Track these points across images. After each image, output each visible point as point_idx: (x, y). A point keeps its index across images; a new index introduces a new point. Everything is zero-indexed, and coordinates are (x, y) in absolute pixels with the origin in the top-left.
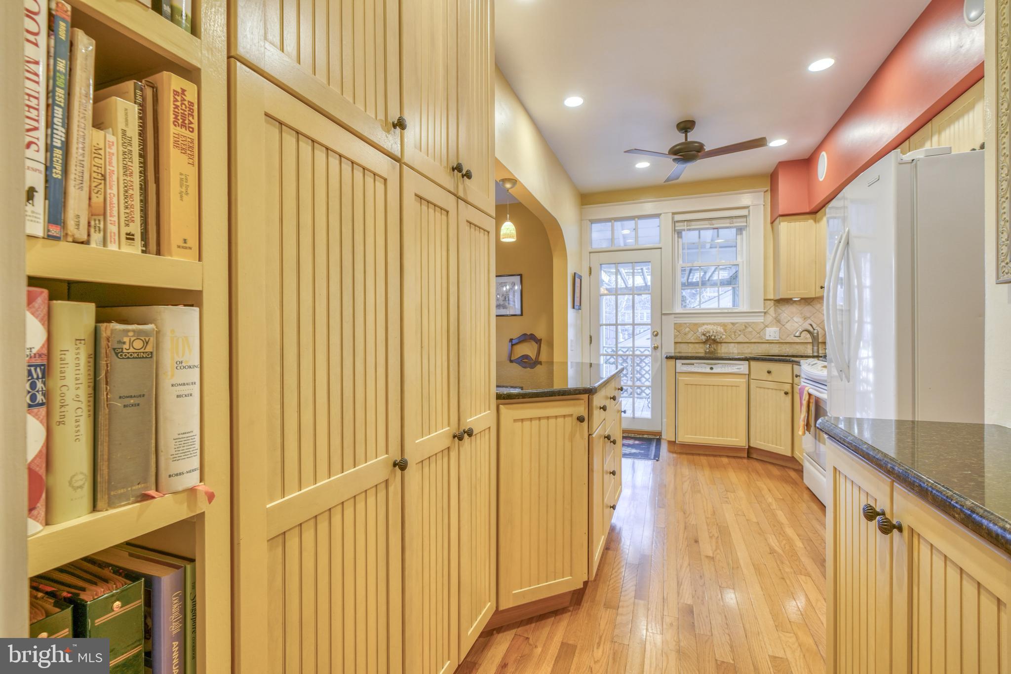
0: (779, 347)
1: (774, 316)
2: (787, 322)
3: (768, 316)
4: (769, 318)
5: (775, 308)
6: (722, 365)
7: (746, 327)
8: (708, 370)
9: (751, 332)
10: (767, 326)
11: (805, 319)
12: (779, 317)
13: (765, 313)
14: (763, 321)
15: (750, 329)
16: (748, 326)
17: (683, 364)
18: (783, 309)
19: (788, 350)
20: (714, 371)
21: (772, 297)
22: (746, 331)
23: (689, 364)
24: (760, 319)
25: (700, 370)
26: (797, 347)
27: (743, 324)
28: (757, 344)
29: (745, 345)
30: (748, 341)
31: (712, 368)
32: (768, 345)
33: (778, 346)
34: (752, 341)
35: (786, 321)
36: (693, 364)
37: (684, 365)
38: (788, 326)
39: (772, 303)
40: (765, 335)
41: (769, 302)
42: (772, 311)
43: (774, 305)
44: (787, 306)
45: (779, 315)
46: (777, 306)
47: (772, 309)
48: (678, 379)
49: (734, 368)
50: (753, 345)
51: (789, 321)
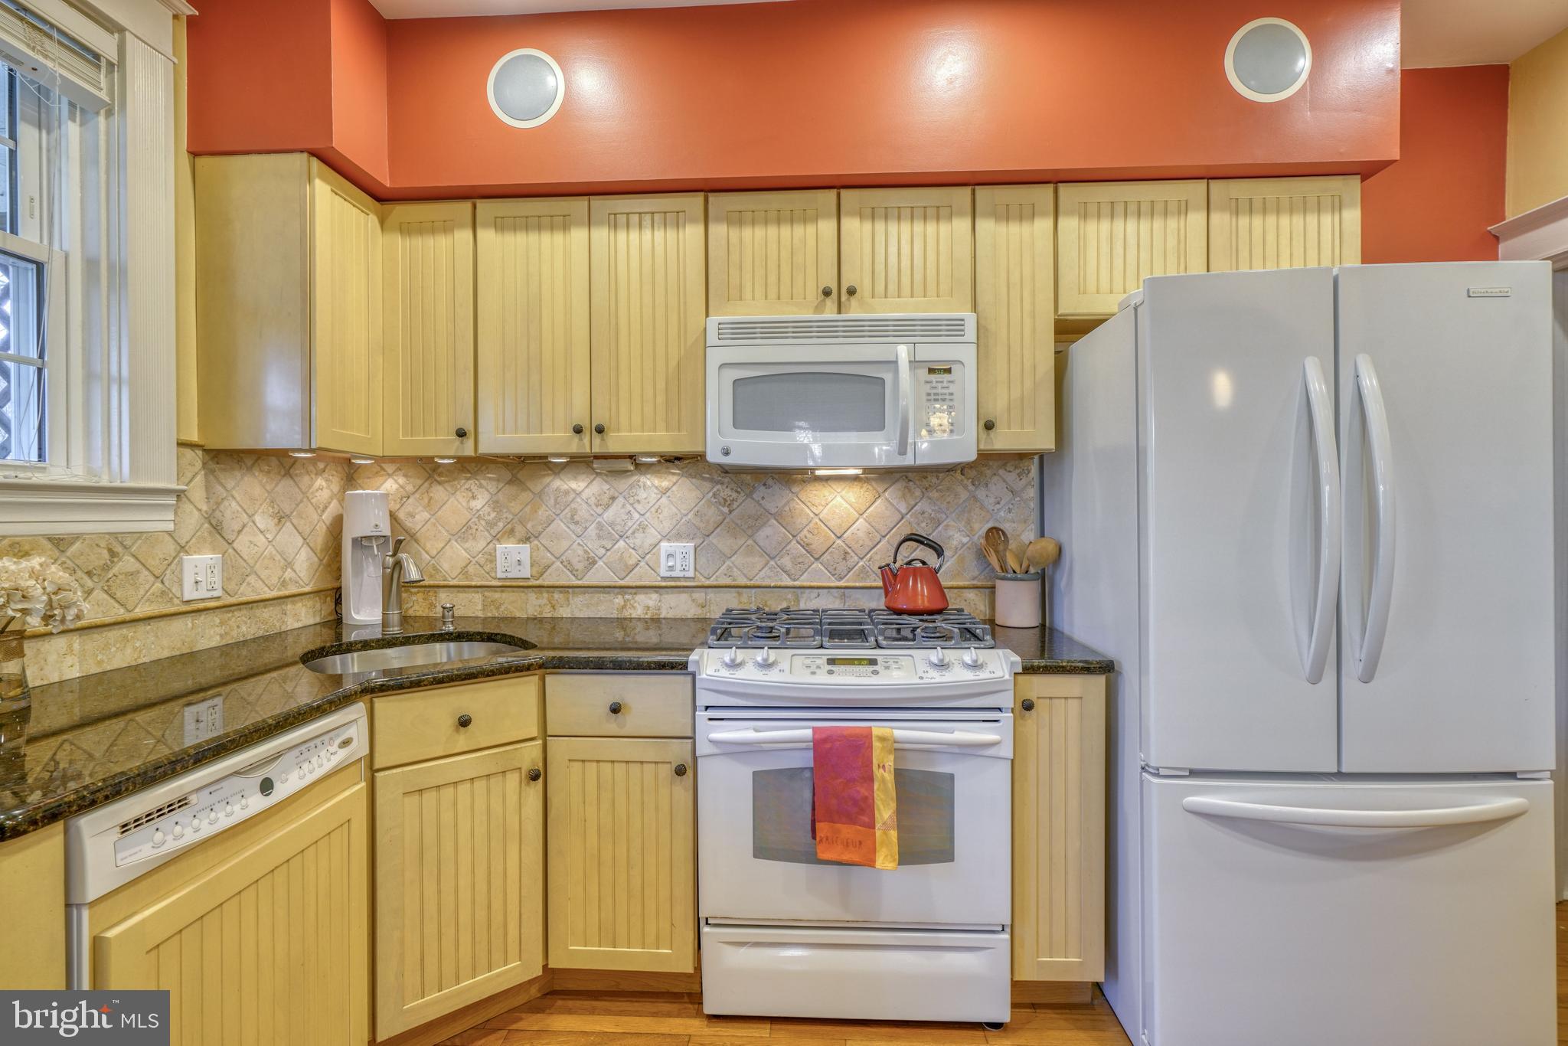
0: (222, 623)
1: (204, 508)
2: (239, 532)
3: (187, 507)
4: (192, 518)
5: (207, 481)
6: (296, 752)
7: (113, 554)
8: (257, 803)
9: (133, 574)
10: (183, 549)
11: (281, 518)
12: (218, 514)
13: (179, 495)
14: (171, 526)
15: (127, 563)
16: (119, 549)
17: (125, 827)
18: (230, 484)
19: (244, 628)
20: (281, 792)
21: (194, 437)
22: (115, 570)
23: (160, 812)
24: (159, 522)
25: (224, 819)
26: (266, 613)
27: (103, 544)
28: (154, 624)
29: (113, 634)
30: (121, 614)
31: (267, 786)
32: (188, 621)
33: (218, 621)
34: (140, 611)
35: (237, 527)
36: (182, 802)
37: (135, 834)
38: (242, 543)
39: (195, 458)
40: (181, 585)
41: (188, 452)
42: (197, 491)
43: (204, 464)
44: (238, 474)
45: (218, 504)
46: (212, 471)
47: (200, 479)
48: (97, 943)
49: (334, 748)
50: (142, 628)
51: (244, 526)
